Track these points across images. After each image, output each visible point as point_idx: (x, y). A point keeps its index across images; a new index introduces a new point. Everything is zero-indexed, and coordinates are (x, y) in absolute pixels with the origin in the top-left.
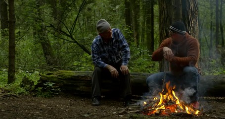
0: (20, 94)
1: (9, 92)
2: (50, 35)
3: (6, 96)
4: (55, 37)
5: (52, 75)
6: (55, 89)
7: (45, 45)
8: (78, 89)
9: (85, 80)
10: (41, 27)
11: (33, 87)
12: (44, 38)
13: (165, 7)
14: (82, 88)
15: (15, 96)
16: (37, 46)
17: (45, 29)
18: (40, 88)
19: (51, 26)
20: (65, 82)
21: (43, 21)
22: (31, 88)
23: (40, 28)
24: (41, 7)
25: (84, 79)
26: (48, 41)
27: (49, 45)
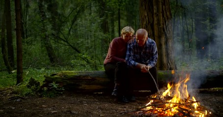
0: (26, 95)
1: (16, 93)
2: (52, 41)
3: (13, 98)
4: (56, 42)
5: (56, 76)
6: (59, 88)
7: (49, 48)
8: (80, 87)
9: (87, 79)
10: (45, 35)
11: (39, 87)
12: (48, 44)
13: (146, 15)
14: (84, 86)
15: (22, 98)
16: (43, 48)
17: (48, 37)
18: (45, 88)
19: (53, 34)
20: (68, 82)
21: (46, 31)
22: (37, 89)
23: (44, 37)
24: (45, 21)
25: (85, 78)
26: (51, 45)
27: (51, 48)
